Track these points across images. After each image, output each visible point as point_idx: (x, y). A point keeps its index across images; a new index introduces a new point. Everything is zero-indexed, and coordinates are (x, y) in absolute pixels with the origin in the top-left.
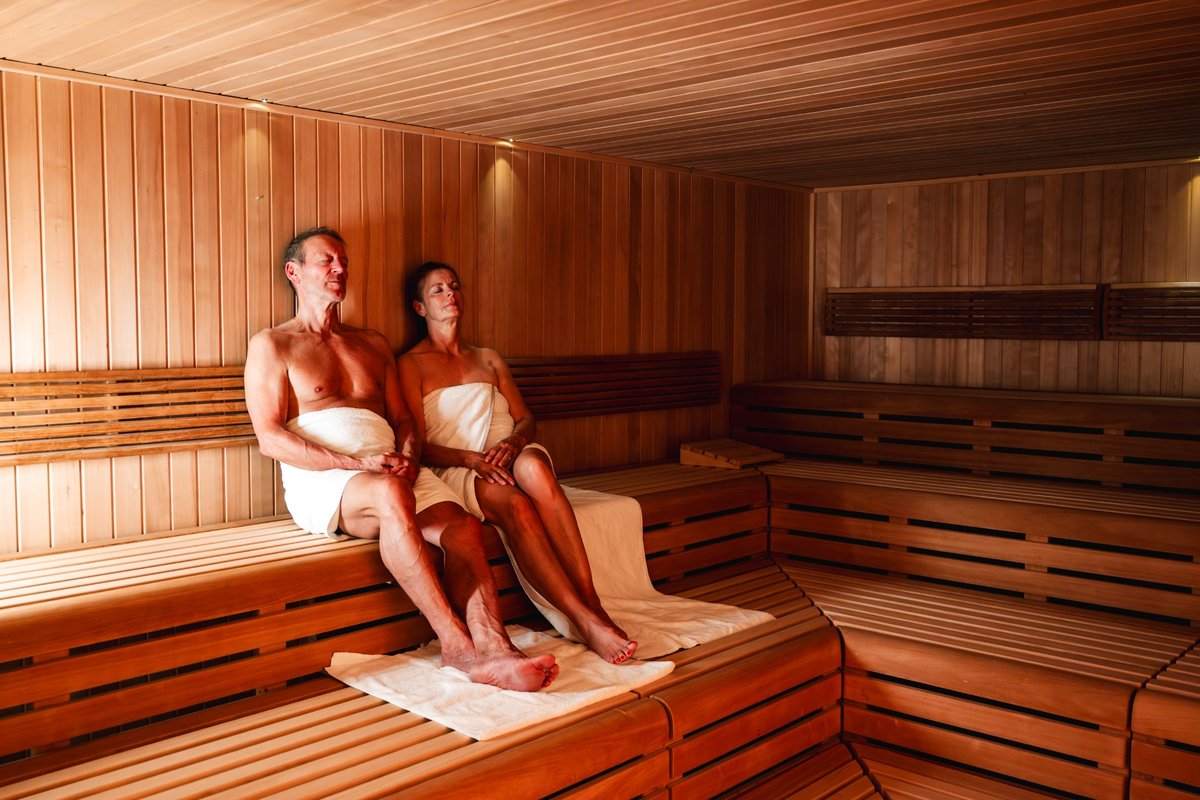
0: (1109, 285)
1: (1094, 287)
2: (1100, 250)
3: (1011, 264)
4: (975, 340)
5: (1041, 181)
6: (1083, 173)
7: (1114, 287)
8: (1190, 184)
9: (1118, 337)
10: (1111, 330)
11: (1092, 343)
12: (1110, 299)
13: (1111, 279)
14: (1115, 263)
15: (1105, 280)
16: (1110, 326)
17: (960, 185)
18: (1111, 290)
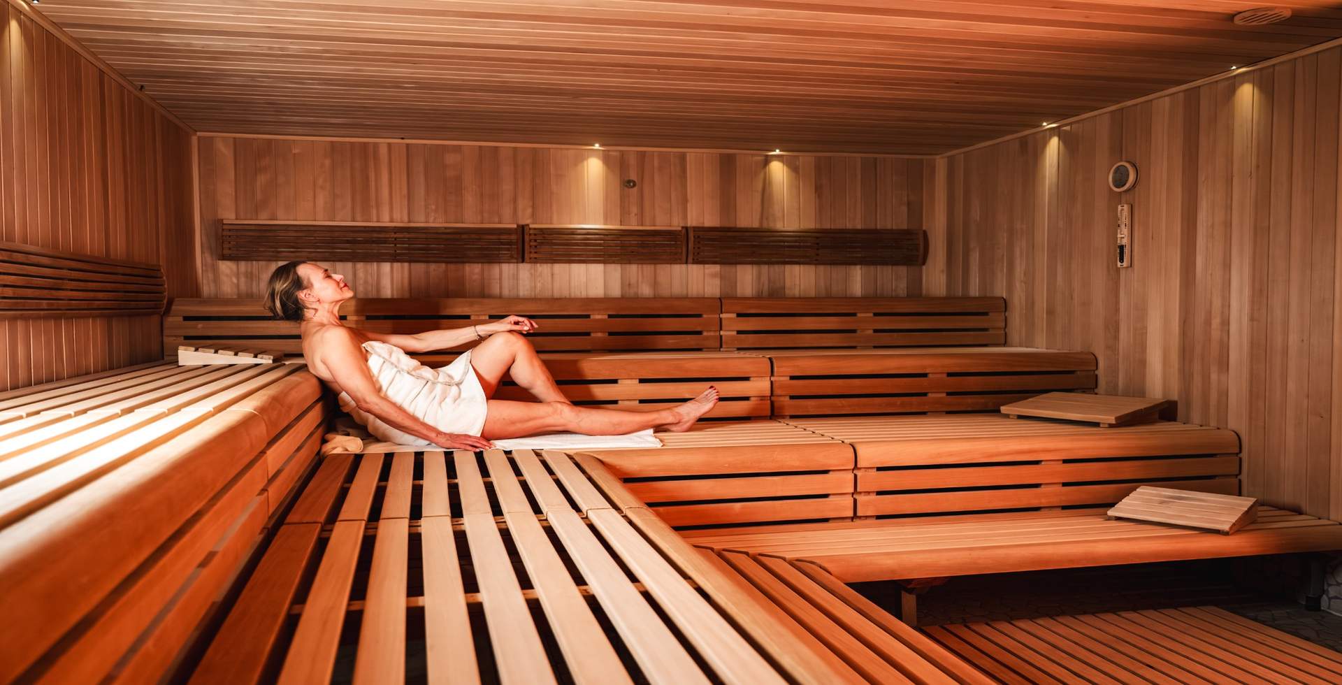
0: (528, 225)
1: (515, 226)
2: (515, 200)
3: (433, 207)
4: (399, 264)
5: (458, 149)
6: (497, 147)
7: (531, 226)
8: (585, 163)
9: (535, 261)
10: (532, 255)
11: (512, 265)
12: (530, 234)
13: (525, 219)
14: (529, 211)
15: (522, 222)
16: (530, 252)
17: (376, 145)
18: (530, 229)
